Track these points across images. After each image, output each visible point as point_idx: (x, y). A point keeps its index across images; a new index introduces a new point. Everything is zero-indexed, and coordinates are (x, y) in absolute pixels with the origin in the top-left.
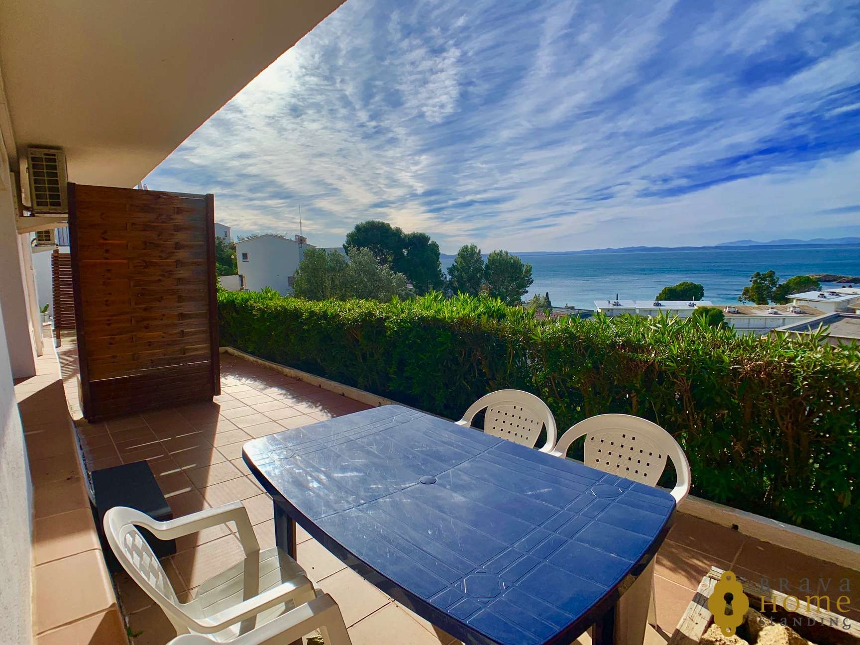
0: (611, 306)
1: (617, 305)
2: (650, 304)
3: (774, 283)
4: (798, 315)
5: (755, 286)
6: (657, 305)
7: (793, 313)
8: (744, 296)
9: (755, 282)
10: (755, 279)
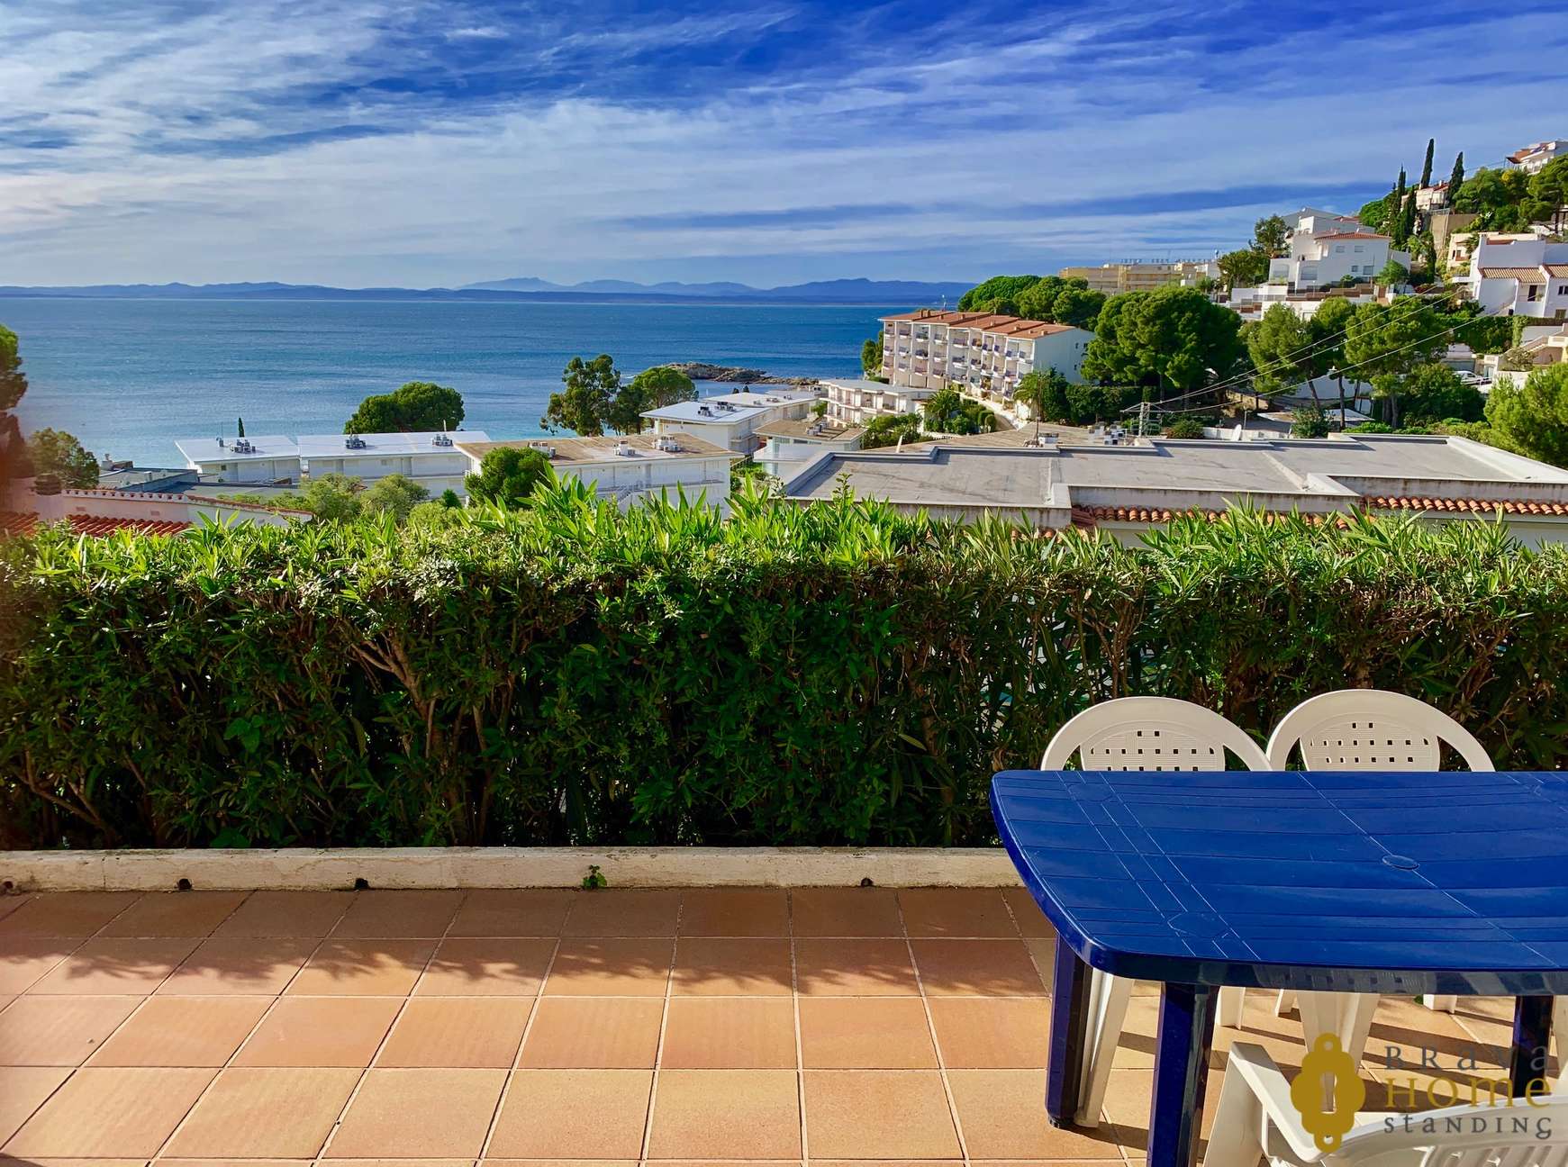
0: (228, 455)
1: (247, 451)
2: (335, 445)
3: (612, 385)
4: (673, 456)
5: (574, 391)
6: (357, 445)
7: (664, 452)
8: (553, 415)
9: (573, 382)
10: (571, 374)
